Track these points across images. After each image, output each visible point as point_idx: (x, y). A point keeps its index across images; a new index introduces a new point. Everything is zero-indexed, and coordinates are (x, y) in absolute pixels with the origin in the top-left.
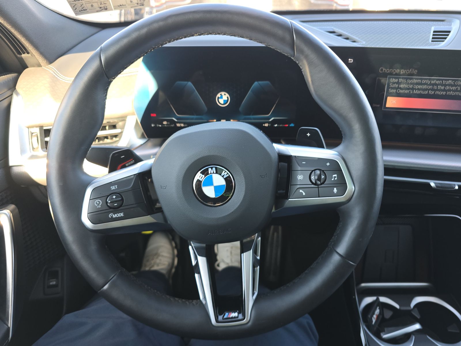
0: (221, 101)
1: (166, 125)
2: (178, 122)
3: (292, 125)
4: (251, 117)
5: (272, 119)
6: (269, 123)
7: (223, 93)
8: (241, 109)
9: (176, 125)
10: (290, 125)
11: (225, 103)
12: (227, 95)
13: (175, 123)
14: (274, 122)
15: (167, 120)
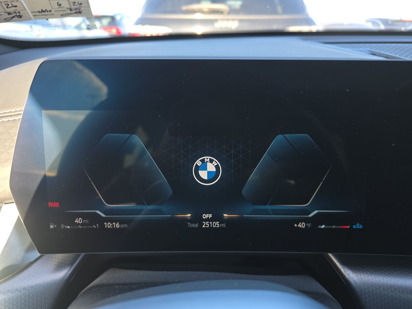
0: (204, 174)
1: (81, 225)
2: (107, 220)
3: (358, 226)
4: (269, 207)
5: (316, 212)
6: (306, 221)
7: (207, 158)
8: (245, 191)
9: (102, 226)
10: (354, 227)
11: (210, 178)
12: (216, 162)
13: (101, 220)
14: (319, 219)
15: (83, 216)
